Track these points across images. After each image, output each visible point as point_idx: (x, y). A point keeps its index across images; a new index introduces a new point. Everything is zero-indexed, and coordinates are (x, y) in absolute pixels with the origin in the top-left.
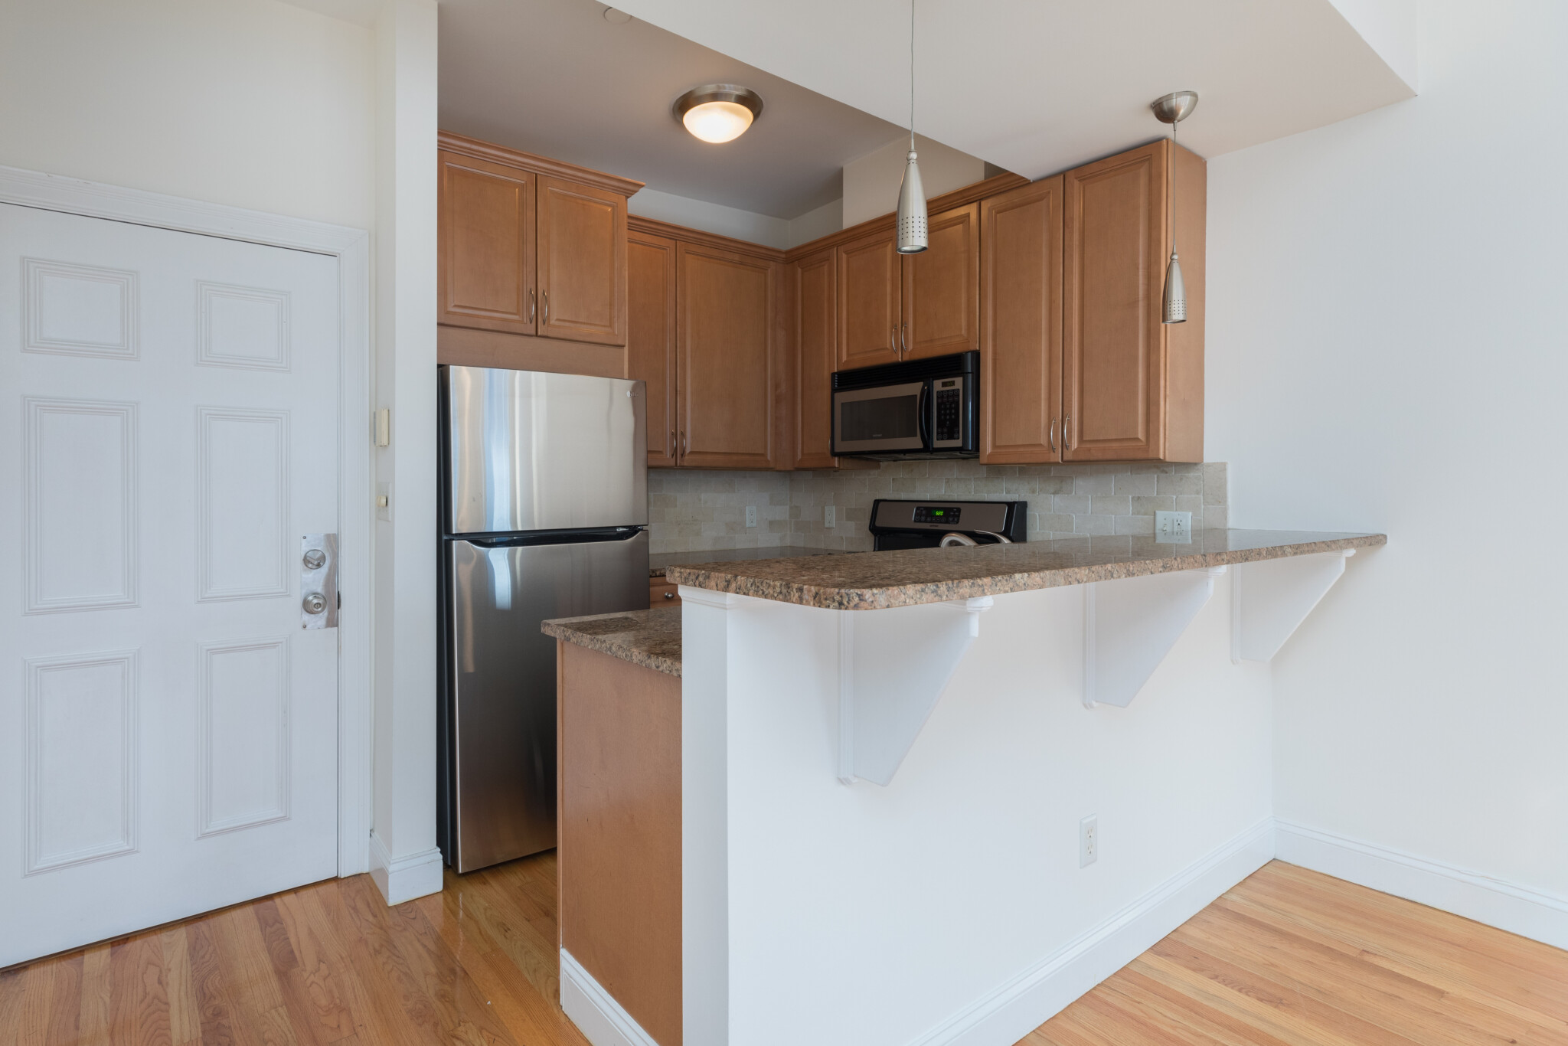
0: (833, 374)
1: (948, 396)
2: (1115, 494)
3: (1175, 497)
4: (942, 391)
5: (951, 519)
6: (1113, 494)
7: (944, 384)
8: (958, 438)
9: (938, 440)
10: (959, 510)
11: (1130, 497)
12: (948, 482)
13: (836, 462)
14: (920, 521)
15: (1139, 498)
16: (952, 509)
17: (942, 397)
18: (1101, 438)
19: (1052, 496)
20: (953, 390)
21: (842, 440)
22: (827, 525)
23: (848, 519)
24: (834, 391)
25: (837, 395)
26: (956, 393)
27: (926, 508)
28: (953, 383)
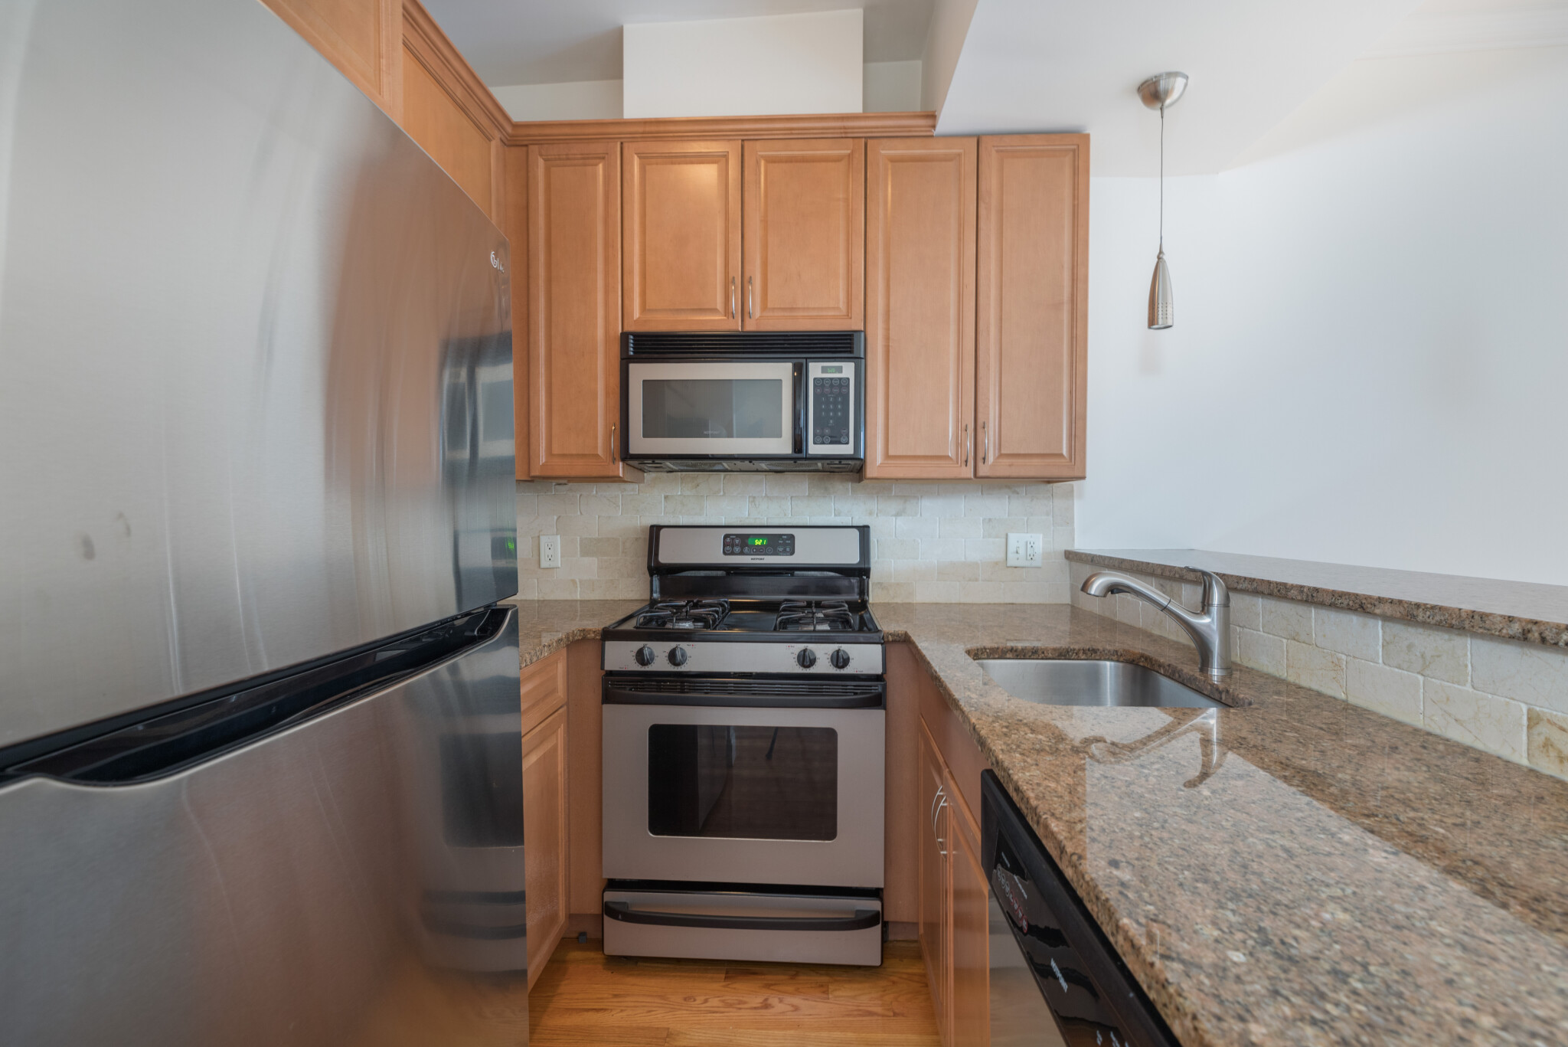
0: (624, 336)
1: (832, 386)
2: (965, 516)
3: (1026, 518)
4: (823, 379)
5: (781, 549)
6: (963, 516)
7: (824, 370)
8: (847, 443)
9: (815, 443)
10: (792, 537)
11: (981, 519)
12: (753, 501)
13: (620, 469)
14: (733, 553)
15: (990, 520)
16: (780, 536)
17: (823, 386)
18: (1022, 452)
19: (894, 518)
20: (840, 379)
21: (645, 435)
22: (544, 564)
23: (585, 553)
24: (626, 361)
25: (632, 367)
26: (843, 383)
27: (738, 536)
28: (840, 370)
